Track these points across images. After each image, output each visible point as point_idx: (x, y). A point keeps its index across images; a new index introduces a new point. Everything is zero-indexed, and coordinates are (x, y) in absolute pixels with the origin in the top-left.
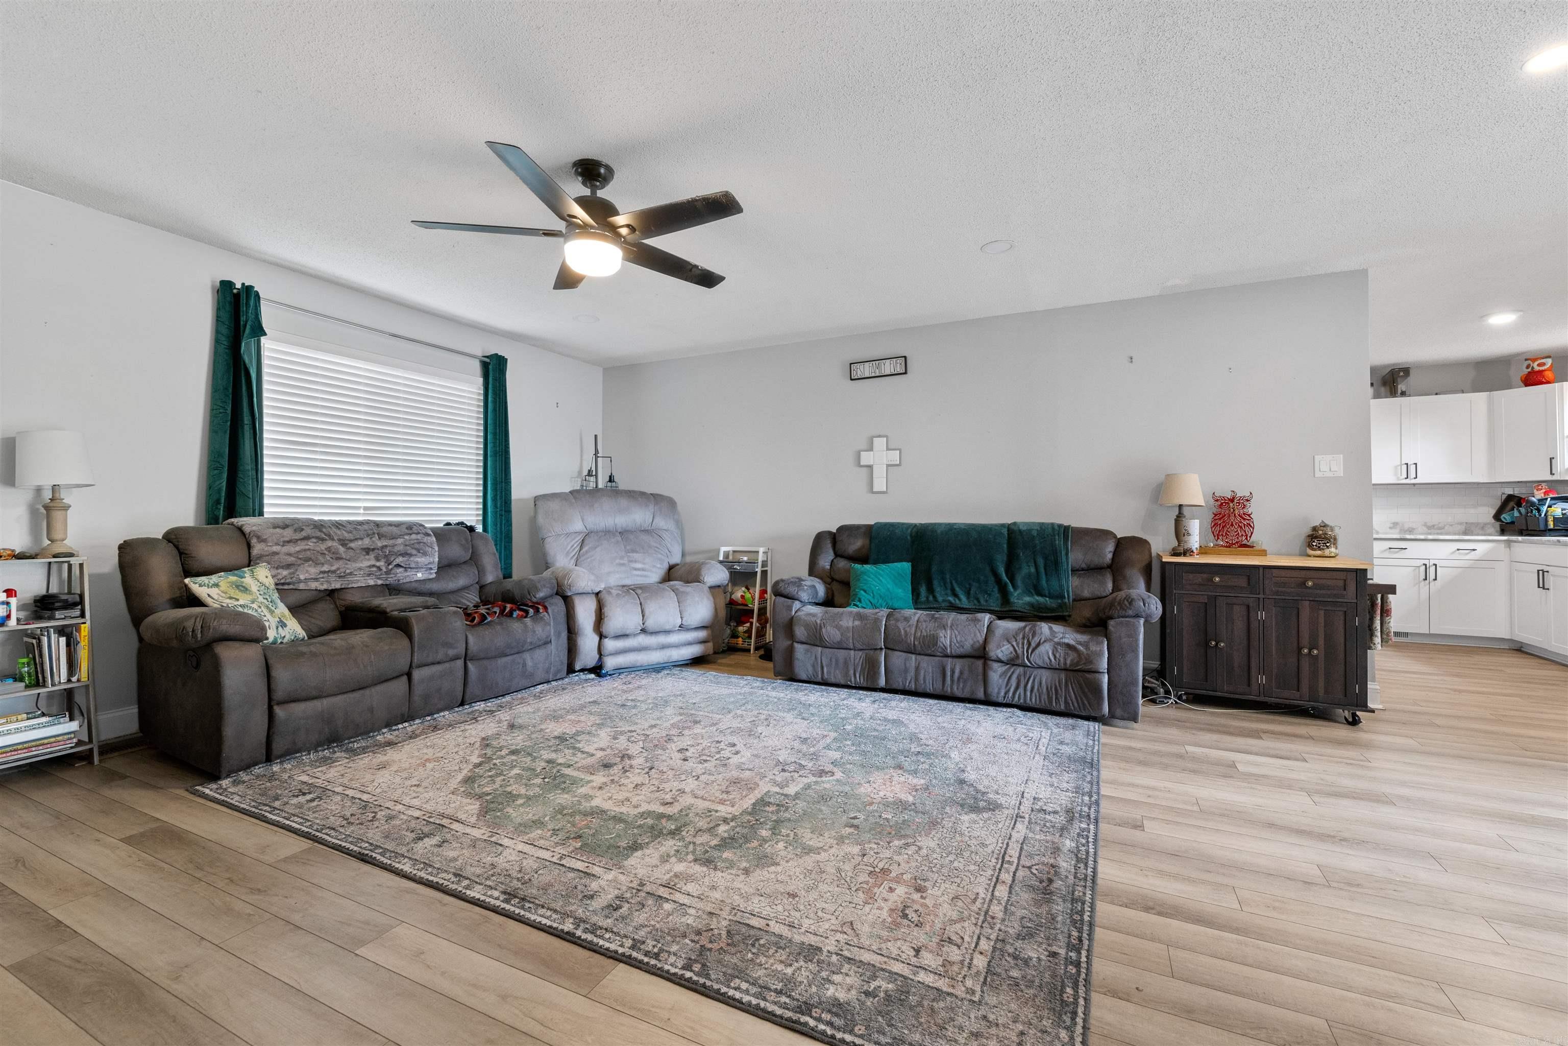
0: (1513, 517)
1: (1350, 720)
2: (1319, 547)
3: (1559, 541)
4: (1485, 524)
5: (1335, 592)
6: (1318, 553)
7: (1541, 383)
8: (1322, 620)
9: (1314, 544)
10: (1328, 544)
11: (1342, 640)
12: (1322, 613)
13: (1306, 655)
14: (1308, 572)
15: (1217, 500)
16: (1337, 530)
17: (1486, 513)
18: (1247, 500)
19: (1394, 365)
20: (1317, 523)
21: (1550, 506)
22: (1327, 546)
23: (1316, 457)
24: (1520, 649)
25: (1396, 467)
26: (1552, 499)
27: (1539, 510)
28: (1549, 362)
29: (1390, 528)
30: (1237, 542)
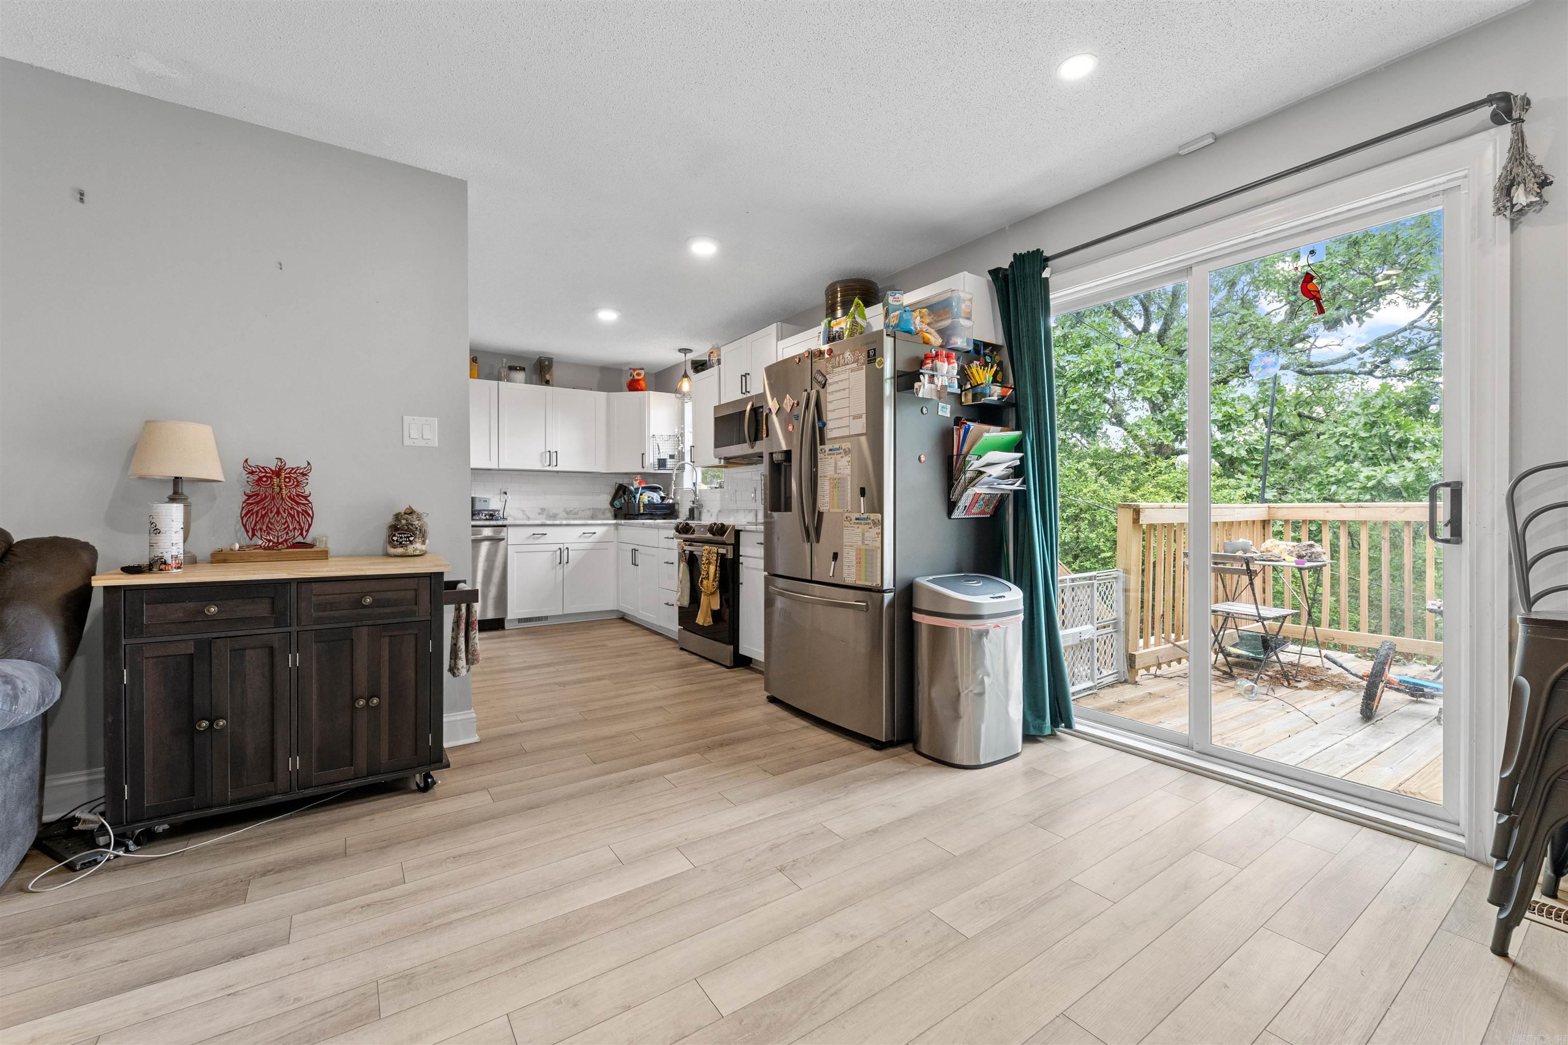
0: (621, 503)
1: (422, 785)
2: (401, 543)
3: (643, 524)
4: (606, 509)
5: (403, 608)
6: (400, 550)
7: (638, 390)
8: (386, 655)
9: (395, 538)
10: (411, 539)
11: (413, 675)
12: (386, 641)
13: (363, 708)
14: (365, 584)
15: (252, 473)
16: (426, 519)
17: (603, 500)
18: (303, 474)
19: (543, 353)
20: (402, 509)
21: (641, 495)
22: (410, 541)
23: (405, 417)
24: (624, 619)
25: (542, 454)
26: (643, 488)
27: (635, 497)
28: (643, 372)
29: (539, 514)
30: (286, 541)
